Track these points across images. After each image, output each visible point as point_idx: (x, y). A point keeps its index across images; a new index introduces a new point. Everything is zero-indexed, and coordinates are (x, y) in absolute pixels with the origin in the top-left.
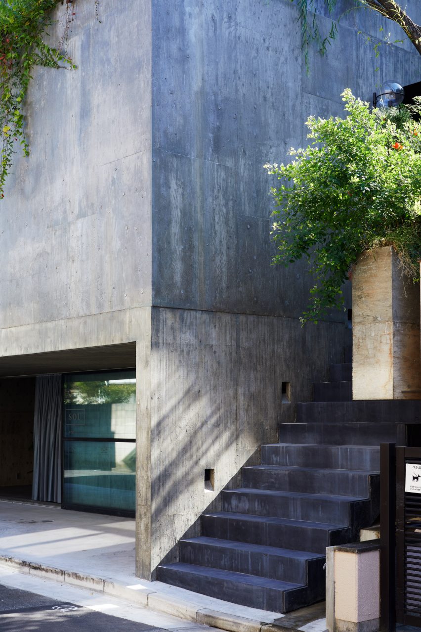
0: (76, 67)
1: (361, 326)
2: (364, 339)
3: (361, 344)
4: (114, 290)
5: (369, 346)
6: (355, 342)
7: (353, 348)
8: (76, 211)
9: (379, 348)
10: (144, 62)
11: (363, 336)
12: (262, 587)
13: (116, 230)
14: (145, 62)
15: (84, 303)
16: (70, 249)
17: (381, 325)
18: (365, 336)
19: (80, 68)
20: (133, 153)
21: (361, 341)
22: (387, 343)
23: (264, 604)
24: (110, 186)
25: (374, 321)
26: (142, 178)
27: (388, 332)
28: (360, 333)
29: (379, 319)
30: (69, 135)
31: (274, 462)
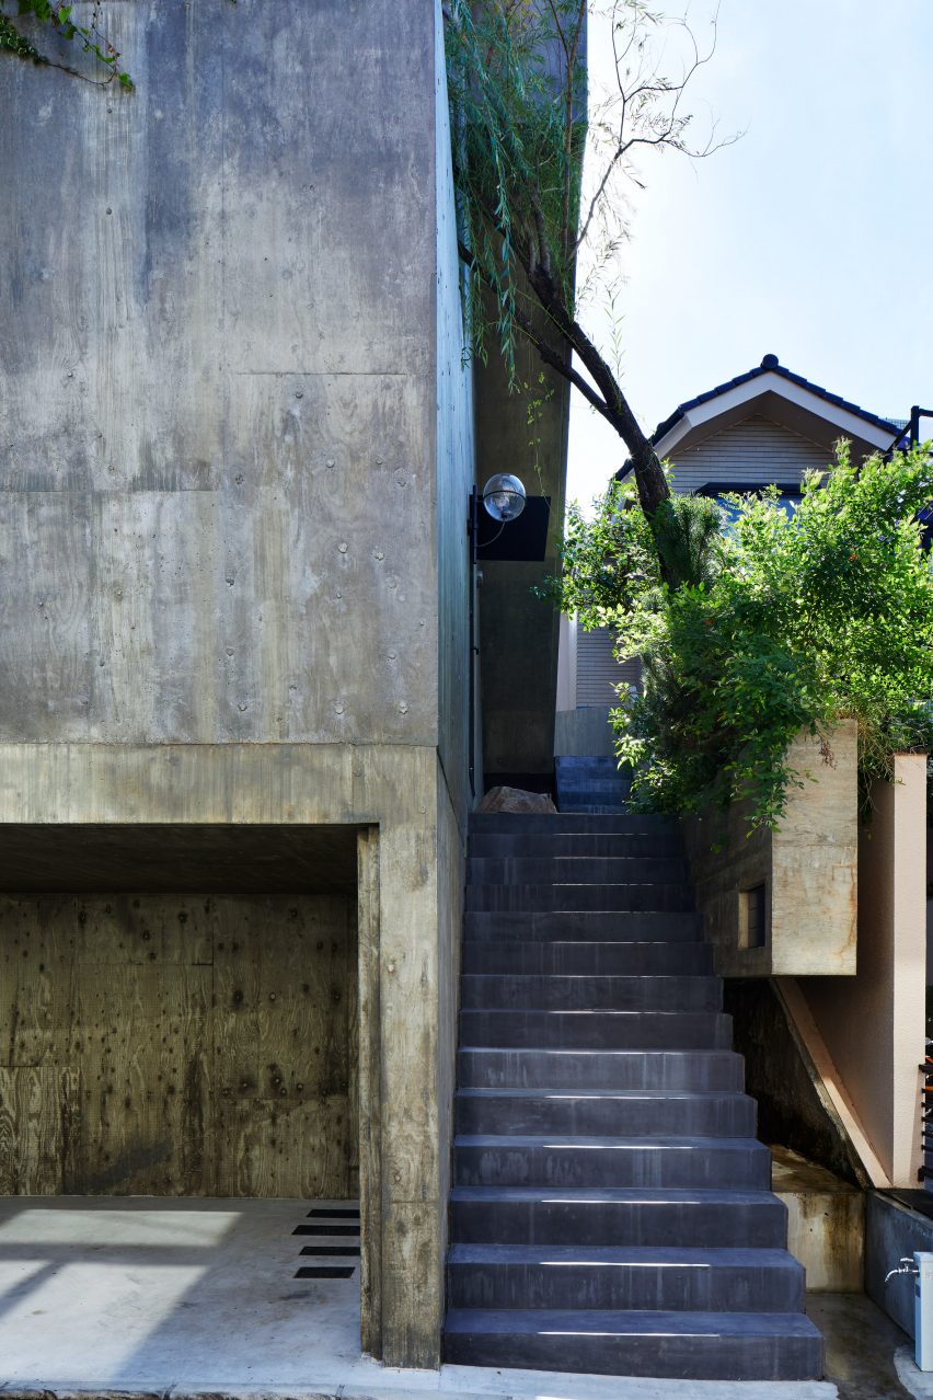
0: (126, 85)
1: (790, 849)
2: (797, 871)
3: (790, 880)
4: (292, 692)
5: (808, 885)
6: (777, 874)
7: (774, 884)
8: (133, 466)
9: (828, 888)
10: (407, 158)
11: (796, 866)
12: (768, 1338)
13: (301, 545)
14: (411, 162)
15: (170, 711)
16: (101, 564)
17: (833, 851)
18: (800, 866)
19: (141, 90)
20: (367, 370)
21: (791, 874)
22: (844, 882)
23: (772, 1369)
24: (278, 434)
25: (820, 841)
26: (402, 438)
27: (847, 864)
28: (789, 860)
29: (830, 839)
30: (96, 259)
31: (492, 1082)
